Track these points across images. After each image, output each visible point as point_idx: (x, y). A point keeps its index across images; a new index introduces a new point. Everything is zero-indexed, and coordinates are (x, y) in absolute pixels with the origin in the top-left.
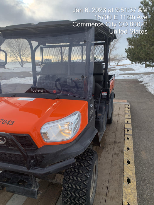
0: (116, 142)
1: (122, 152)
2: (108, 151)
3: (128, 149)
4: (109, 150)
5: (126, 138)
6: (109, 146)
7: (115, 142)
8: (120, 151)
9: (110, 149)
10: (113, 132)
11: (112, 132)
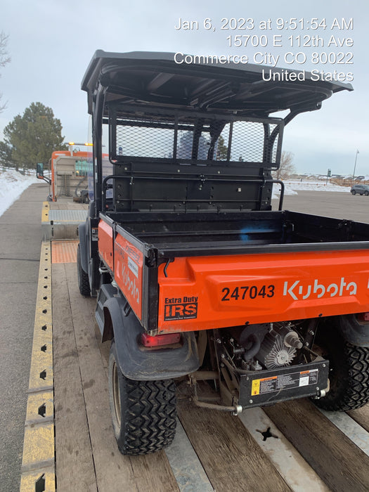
0: (73, 355)
1: (57, 339)
2: (85, 334)
3: (44, 349)
4: (83, 336)
5: (50, 374)
6: (86, 342)
7: (75, 353)
8: (62, 339)
9: (81, 338)
10: (92, 383)
11: (94, 386)
